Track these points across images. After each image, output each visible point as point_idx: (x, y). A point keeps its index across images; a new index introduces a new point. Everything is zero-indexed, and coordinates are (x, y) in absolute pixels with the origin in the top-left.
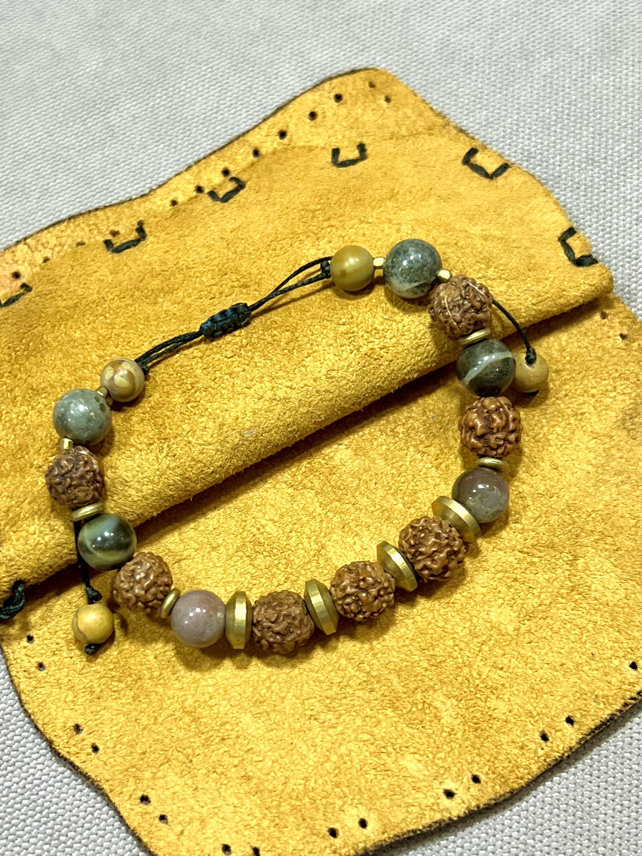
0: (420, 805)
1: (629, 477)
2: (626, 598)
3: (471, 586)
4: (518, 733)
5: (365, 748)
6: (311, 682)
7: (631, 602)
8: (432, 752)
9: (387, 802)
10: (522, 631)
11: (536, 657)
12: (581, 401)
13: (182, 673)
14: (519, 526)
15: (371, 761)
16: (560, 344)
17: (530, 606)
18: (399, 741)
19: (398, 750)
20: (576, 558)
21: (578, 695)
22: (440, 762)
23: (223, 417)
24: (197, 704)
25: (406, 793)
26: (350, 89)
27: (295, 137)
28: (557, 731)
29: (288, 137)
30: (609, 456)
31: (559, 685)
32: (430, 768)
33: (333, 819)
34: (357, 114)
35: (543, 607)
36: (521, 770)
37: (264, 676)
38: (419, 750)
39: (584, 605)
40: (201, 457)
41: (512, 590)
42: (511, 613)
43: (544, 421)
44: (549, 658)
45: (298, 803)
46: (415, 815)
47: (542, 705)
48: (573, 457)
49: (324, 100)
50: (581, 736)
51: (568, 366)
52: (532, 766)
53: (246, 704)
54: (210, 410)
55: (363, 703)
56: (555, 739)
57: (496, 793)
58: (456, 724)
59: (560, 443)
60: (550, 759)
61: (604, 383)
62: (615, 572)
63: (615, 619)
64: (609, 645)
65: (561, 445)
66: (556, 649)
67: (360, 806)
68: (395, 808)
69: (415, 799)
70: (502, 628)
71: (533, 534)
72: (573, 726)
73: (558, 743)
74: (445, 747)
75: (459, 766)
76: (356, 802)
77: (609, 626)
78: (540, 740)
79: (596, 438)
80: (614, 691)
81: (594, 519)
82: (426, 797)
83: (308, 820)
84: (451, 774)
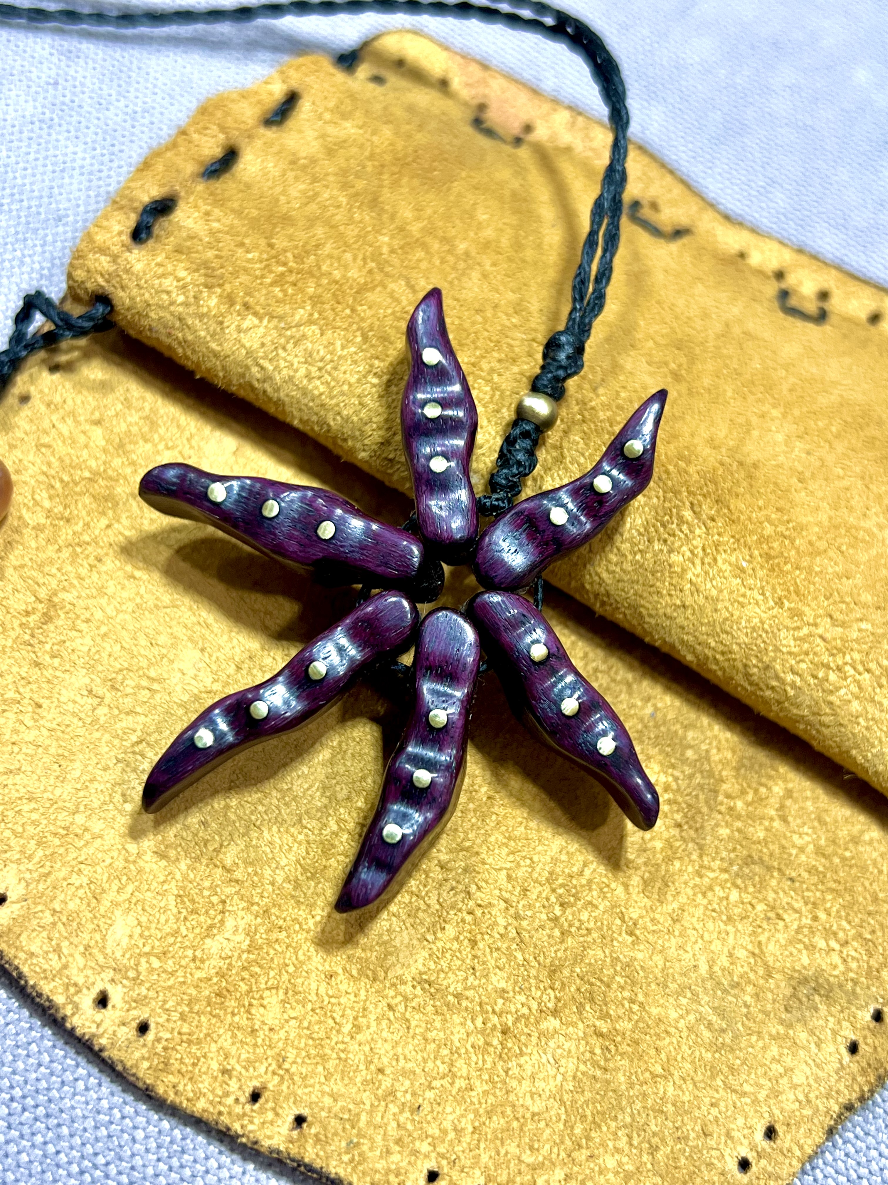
0: (65, 967)
1: (723, 1031)
2: (534, 1115)
4: (244, 1056)
5: (115, 854)
7: (530, 1126)
8: (153, 947)
9: (48, 918)
10: (401, 988)
11: (373, 1028)
12: (796, 905)
15: (99, 870)
16: (862, 832)
17: (445, 983)
18: (149, 894)
19: (134, 900)
20: (555, 1013)
21: (346, 1116)
22: (143, 966)
24: (69, 607)
25: (75, 940)
28: (274, 1109)
30: (737, 987)
31: (346, 1081)
32: (128, 956)
35: (454, 1002)
36: (189, 1087)
38: (148, 928)
39: (489, 1060)
41: (456, 946)
42: (421, 961)
43: (735, 868)
44: (382, 1048)
46: (46, 966)
47: (304, 1071)
48: (706, 935)
50: (282, 1148)
51: (836, 860)
52: (202, 1100)
53: (100, 668)
56: (260, 1112)
57: (136, 1066)
58: (213, 962)
59: (717, 907)
60: (225, 1120)
61: (844, 923)
62: (565, 1079)
63: (489, 1114)
64: (447, 1125)
65: (714, 910)
66: (399, 1050)
67: (23, 884)
68: (45, 934)
69: (71, 955)
70: (392, 959)
71: (557, 933)
72: (293, 1129)
73: (256, 1121)
74: (170, 962)
75: (152, 994)
76: (28, 876)
77: (476, 1113)
78: (248, 1091)
79: (753, 954)
80: (378, 1166)
81: (630, 1010)
82: (81, 970)
84: (132, 989)
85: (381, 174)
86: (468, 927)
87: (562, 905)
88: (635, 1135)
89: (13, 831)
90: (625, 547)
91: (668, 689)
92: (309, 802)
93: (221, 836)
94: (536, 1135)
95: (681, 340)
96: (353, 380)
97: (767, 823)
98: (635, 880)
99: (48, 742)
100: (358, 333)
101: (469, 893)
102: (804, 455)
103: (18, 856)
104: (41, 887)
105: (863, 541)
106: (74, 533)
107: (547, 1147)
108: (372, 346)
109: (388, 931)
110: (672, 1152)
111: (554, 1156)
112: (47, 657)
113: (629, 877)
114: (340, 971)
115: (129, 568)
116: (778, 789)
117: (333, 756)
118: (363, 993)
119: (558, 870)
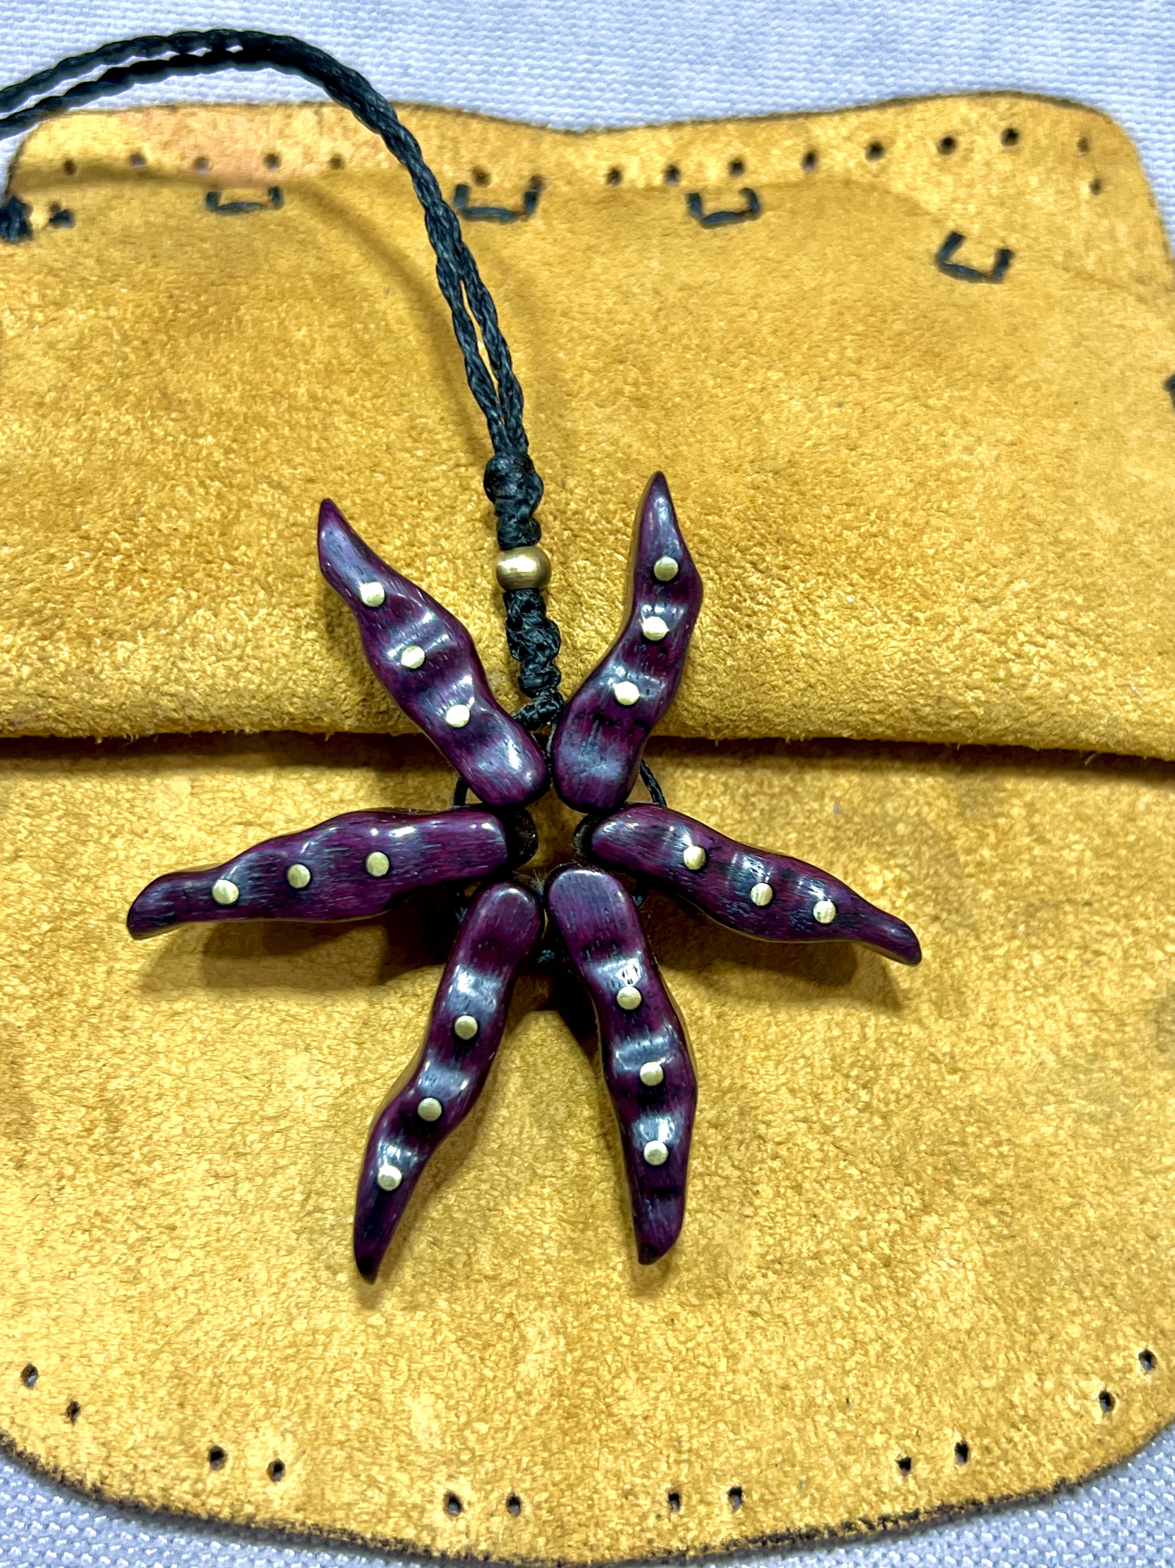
0: (392, 1494)
1: (1109, 1116)
2: (968, 1333)
3: (715, 1153)
4: (636, 1466)
5: (362, 1338)
7: (972, 1346)
8: (469, 1413)
9: (340, 1455)
10: (753, 1285)
11: (750, 1347)
12: (1108, 929)
15: (357, 1366)
16: (1133, 805)
17: (794, 1250)
18: (427, 1358)
19: (415, 1375)
20: (926, 1208)
21: (779, 1459)
22: (472, 1439)
25: (383, 1459)
26: (1041, 132)
27: (894, 168)
28: (702, 1501)
29: (882, 161)
31: (756, 1421)
32: (448, 1440)
33: (232, 1434)
34: (1027, 184)
35: (815, 1265)
36: (601, 1533)
38: (450, 1396)
39: (888, 1304)
41: (781, 1202)
42: (755, 1243)
43: (1022, 928)
44: (771, 1362)
45: (191, 1370)
46: (373, 1508)
47: (706, 1440)
48: (1033, 1022)
49: (985, 128)
50: (735, 1536)
51: (1123, 852)
52: (623, 1539)
56: (689, 1514)
57: (533, 1549)
58: (542, 1386)
59: (1025, 983)
60: (659, 1544)
62: (978, 1274)
63: (923, 1361)
64: (887, 1401)
65: (1025, 989)
66: (791, 1353)
67: (289, 1436)
68: (347, 1475)
69: (389, 1478)
70: (723, 1261)
71: (877, 1121)
72: (735, 1509)
73: (692, 1525)
74: (497, 1416)
75: (500, 1463)
77: (908, 1368)
78: (663, 1498)
79: (1095, 1012)
80: (844, 1489)
81: (1001, 1155)
82: (410, 1487)
83: (189, 1411)
84: (476, 1472)
85: (150, 355)
86: (781, 1175)
87: (864, 1086)
88: (1082, 1286)
89: (240, 1386)
90: (708, 659)
91: (836, 768)
92: (532, 1146)
93: (461, 1245)
94: (984, 1352)
95: (617, 348)
96: (286, 649)
97: (1026, 857)
98: (925, 1009)
99: (209, 1262)
100: (257, 587)
101: (760, 1137)
102: (835, 410)
103: (262, 1411)
104: (310, 1426)
105: (962, 481)
106: (77, 1004)
107: (1002, 1357)
108: (282, 594)
109: (701, 1232)
110: (1130, 1278)
111: (1014, 1362)
112: (144, 1168)
113: (917, 1010)
114: (678, 1309)
115: (164, 1006)
116: (1017, 811)
117: (525, 1078)
118: (716, 1317)
119: (838, 1050)
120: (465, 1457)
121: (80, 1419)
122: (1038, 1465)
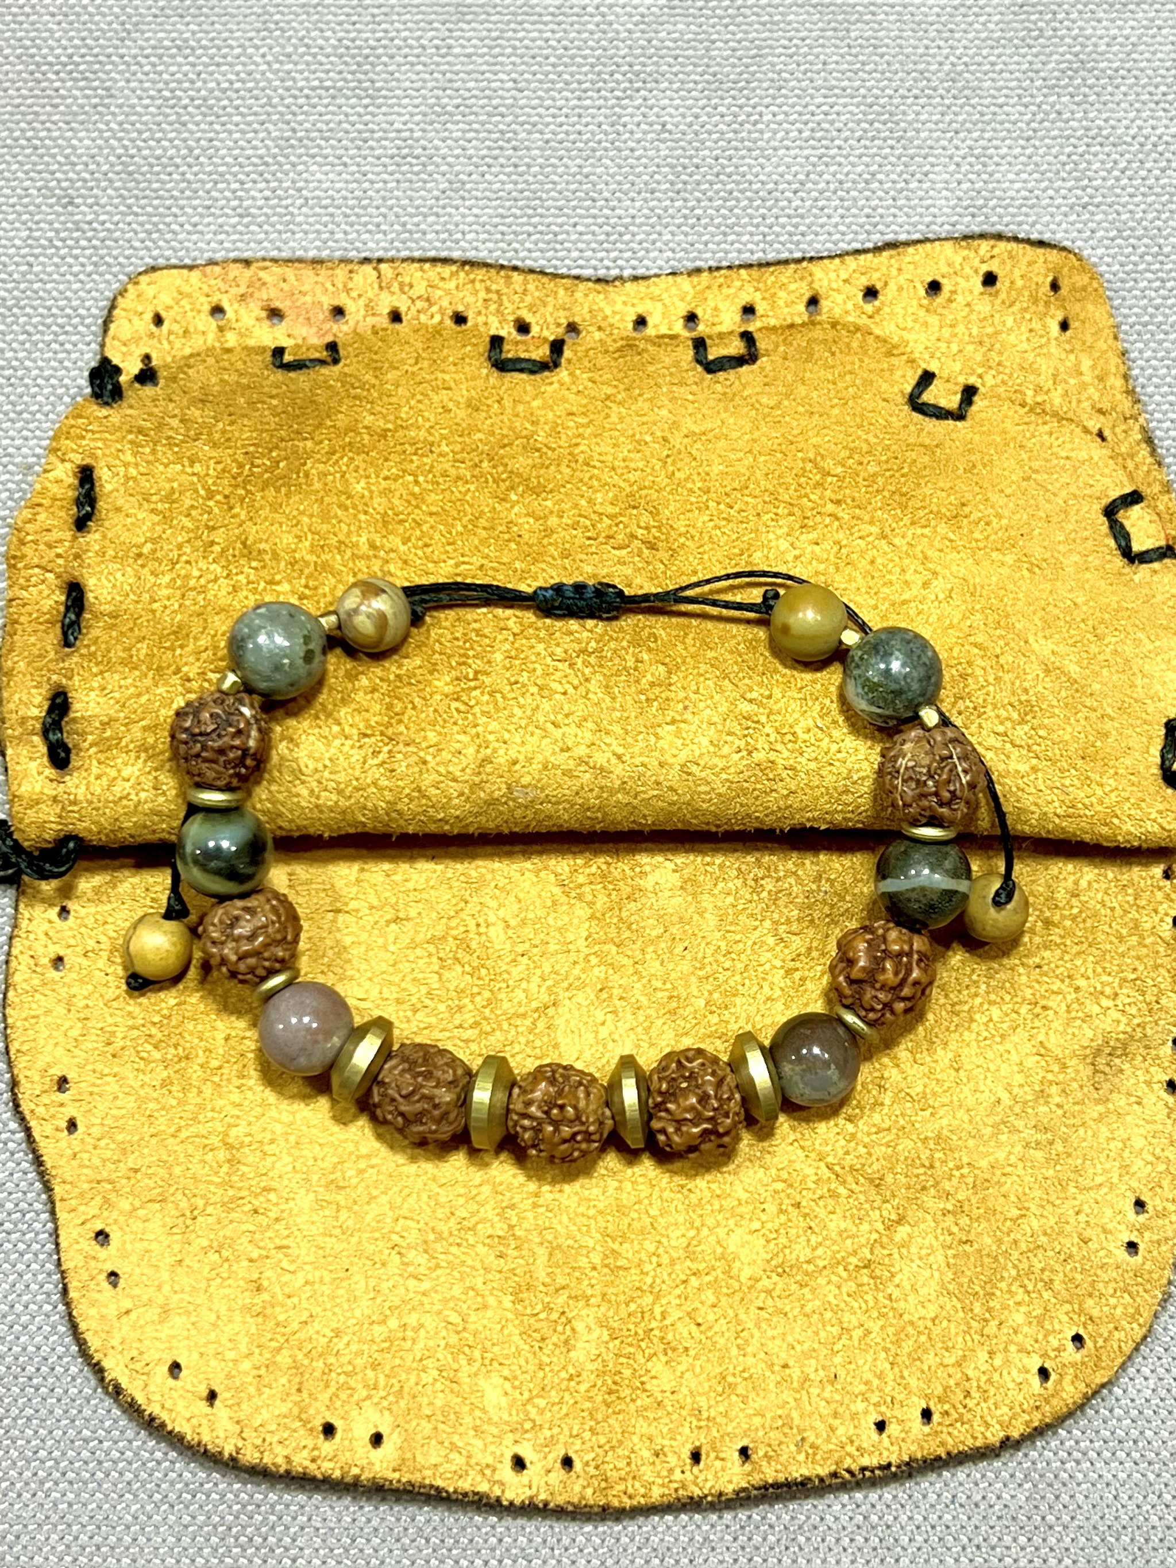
0: (469, 1457)
1: (1051, 1143)
2: (933, 1320)
3: (730, 1178)
4: (665, 1430)
5: (444, 1333)
6: (424, 1197)
7: (936, 1331)
8: (530, 1391)
9: (427, 1427)
10: (759, 1285)
11: (757, 1334)
12: (1055, 988)
13: (252, 1082)
14: (850, 1127)
15: (440, 1356)
16: (1076, 883)
17: (793, 1256)
18: (496, 1349)
19: (487, 1362)
20: (901, 1220)
21: (780, 1423)
22: (533, 1412)
23: (495, 750)
24: (247, 1140)
25: (461, 1429)
26: (1017, 272)
27: (886, 310)
28: (717, 1457)
29: (877, 302)
30: (1042, 1095)
31: (762, 1393)
32: (514, 1413)
33: (341, 1412)
34: (1003, 323)
35: (811, 1268)
36: (637, 1485)
37: (364, 1151)
38: (515, 1378)
39: (869, 1298)
40: (433, 791)
41: (783, 1218)
42: (762, 1251)
43: (983, 987)
44: (772, 1346)
45: (306, 1362)
46: (453, 1468)
47: (721, 1409)
48: (991, 1065)
49: (967, 270)
50: (744, 1485)
51: (1068, 923)
52: (655, 1488)
53: (315, 1177)
54: (480, 729)
55: (479, 1265)
56: (708, 1468)
57: (583, 1498)
58: (588, 1369)
59: (985, 1034)
60: (683, 1492)
61: (1105, 978)
62: (941, 1273)
63: (898, 1343)
64: (867, 1375)
65: (986, 1039)
66: (790, 1339)
67: (386, 1413)
68: (434, 1442)
69: (467, 1444)
71: (862, 1150)
72: (743, 1463)
73: (709, 1477)
74: (553, 1393)
75: (556, 1430)
76: (385, 1403)
77: (885, 1350)
78: (687, 1456)
79: (1042, 1056)
80: (832, 1446)
81: (962, 1176)
82: (484, 1451)
83: (305, 1395)
84: (536, 1438)
86: (783, 1195)
88: (1027, 1282)
89: (346, 1373)
93: (523, 1257)
94: (945, 1337)
98: (903, 1056)
99: (317, 1274)
102: (816, 547)
103: (365, 1392)
104: (403, 1404)
106: (201, 1066)
107: (960, 1339)
110: (1065, 1275)
111: (970, 1344)
112: (262, 1199)
120: (528, 1425)
121: (217, 1403)
122: (987, 1425)
